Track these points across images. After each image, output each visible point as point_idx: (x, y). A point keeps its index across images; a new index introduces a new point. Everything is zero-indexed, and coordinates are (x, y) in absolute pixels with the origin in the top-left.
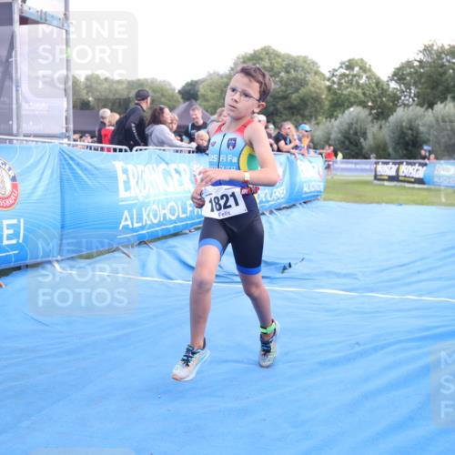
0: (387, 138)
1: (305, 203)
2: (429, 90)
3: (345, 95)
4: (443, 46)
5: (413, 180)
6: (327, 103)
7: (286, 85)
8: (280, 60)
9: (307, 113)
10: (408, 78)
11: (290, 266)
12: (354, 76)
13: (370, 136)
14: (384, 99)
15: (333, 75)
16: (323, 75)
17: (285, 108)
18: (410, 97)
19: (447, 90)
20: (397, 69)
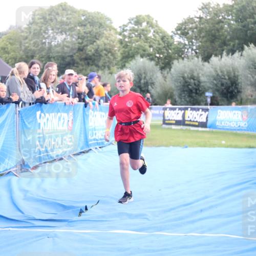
0: (173, 87)
1: (100, 148)
2: (208, 44)
3: (135, 48)
4: (218, 5)
5: (197, 124)
6: (119, 54)
7: (83, 38)
8: (76, 15)
9: (101, 64)
10: (190, 33)
11: (86, 209)
12: (143, 30)
13: (157, 84)
14: (170, 51)
15: (124, 30)
16: (115, 30)
17: (81, 60)
18: (192, 50)
19: (224, 43)
20: (180, 24)
